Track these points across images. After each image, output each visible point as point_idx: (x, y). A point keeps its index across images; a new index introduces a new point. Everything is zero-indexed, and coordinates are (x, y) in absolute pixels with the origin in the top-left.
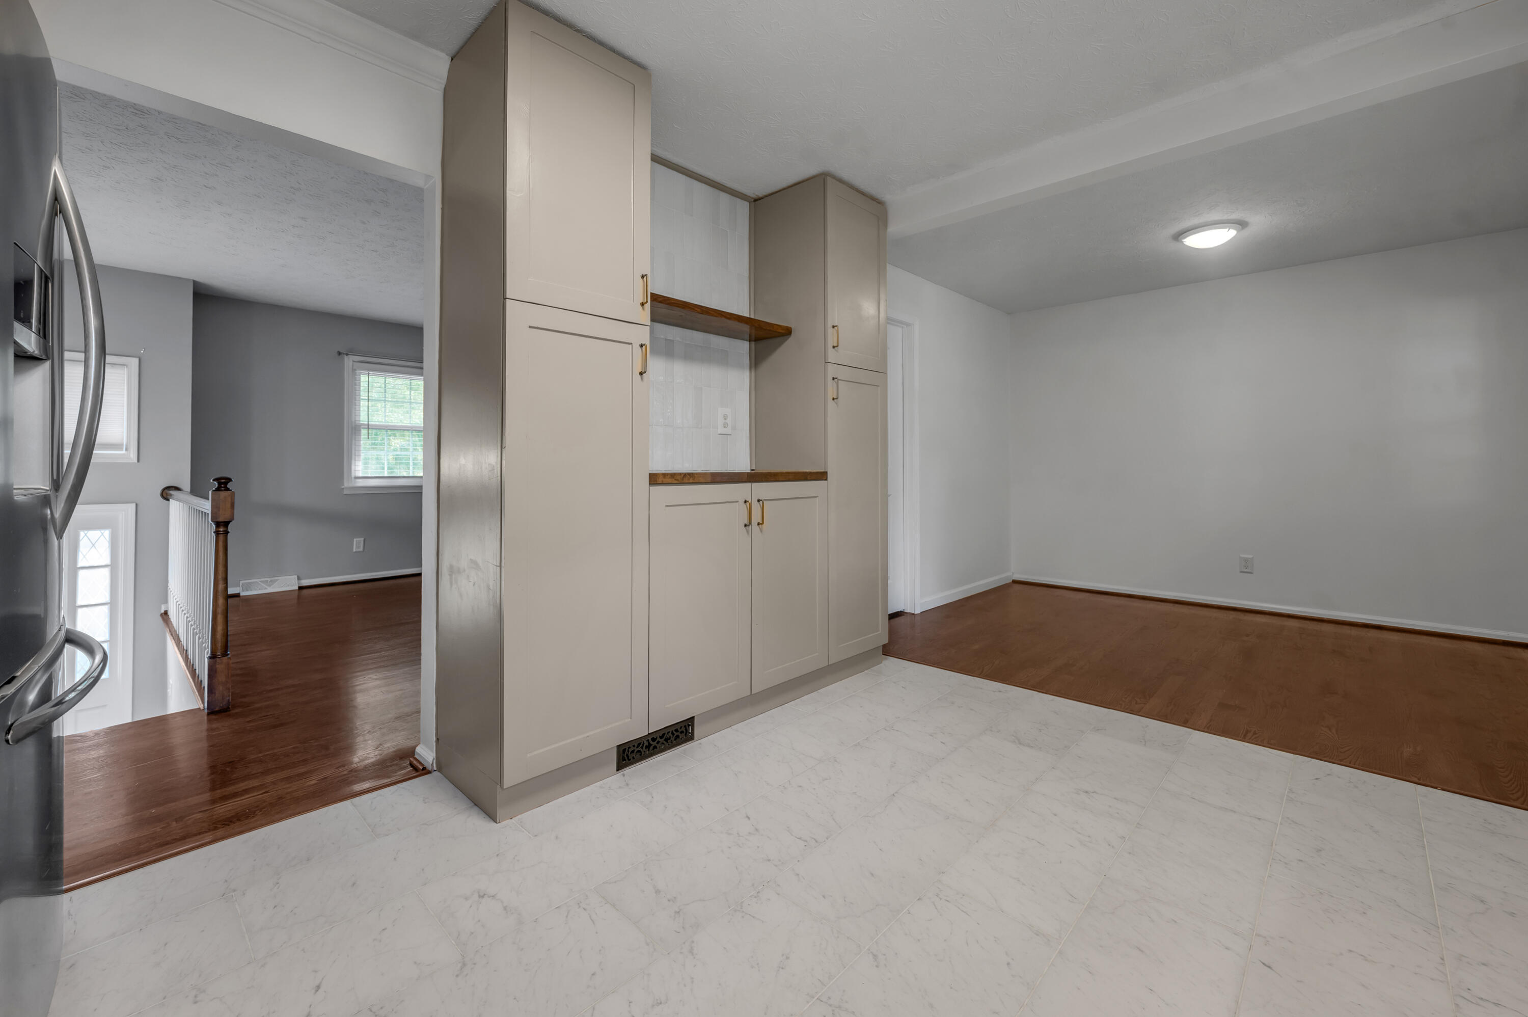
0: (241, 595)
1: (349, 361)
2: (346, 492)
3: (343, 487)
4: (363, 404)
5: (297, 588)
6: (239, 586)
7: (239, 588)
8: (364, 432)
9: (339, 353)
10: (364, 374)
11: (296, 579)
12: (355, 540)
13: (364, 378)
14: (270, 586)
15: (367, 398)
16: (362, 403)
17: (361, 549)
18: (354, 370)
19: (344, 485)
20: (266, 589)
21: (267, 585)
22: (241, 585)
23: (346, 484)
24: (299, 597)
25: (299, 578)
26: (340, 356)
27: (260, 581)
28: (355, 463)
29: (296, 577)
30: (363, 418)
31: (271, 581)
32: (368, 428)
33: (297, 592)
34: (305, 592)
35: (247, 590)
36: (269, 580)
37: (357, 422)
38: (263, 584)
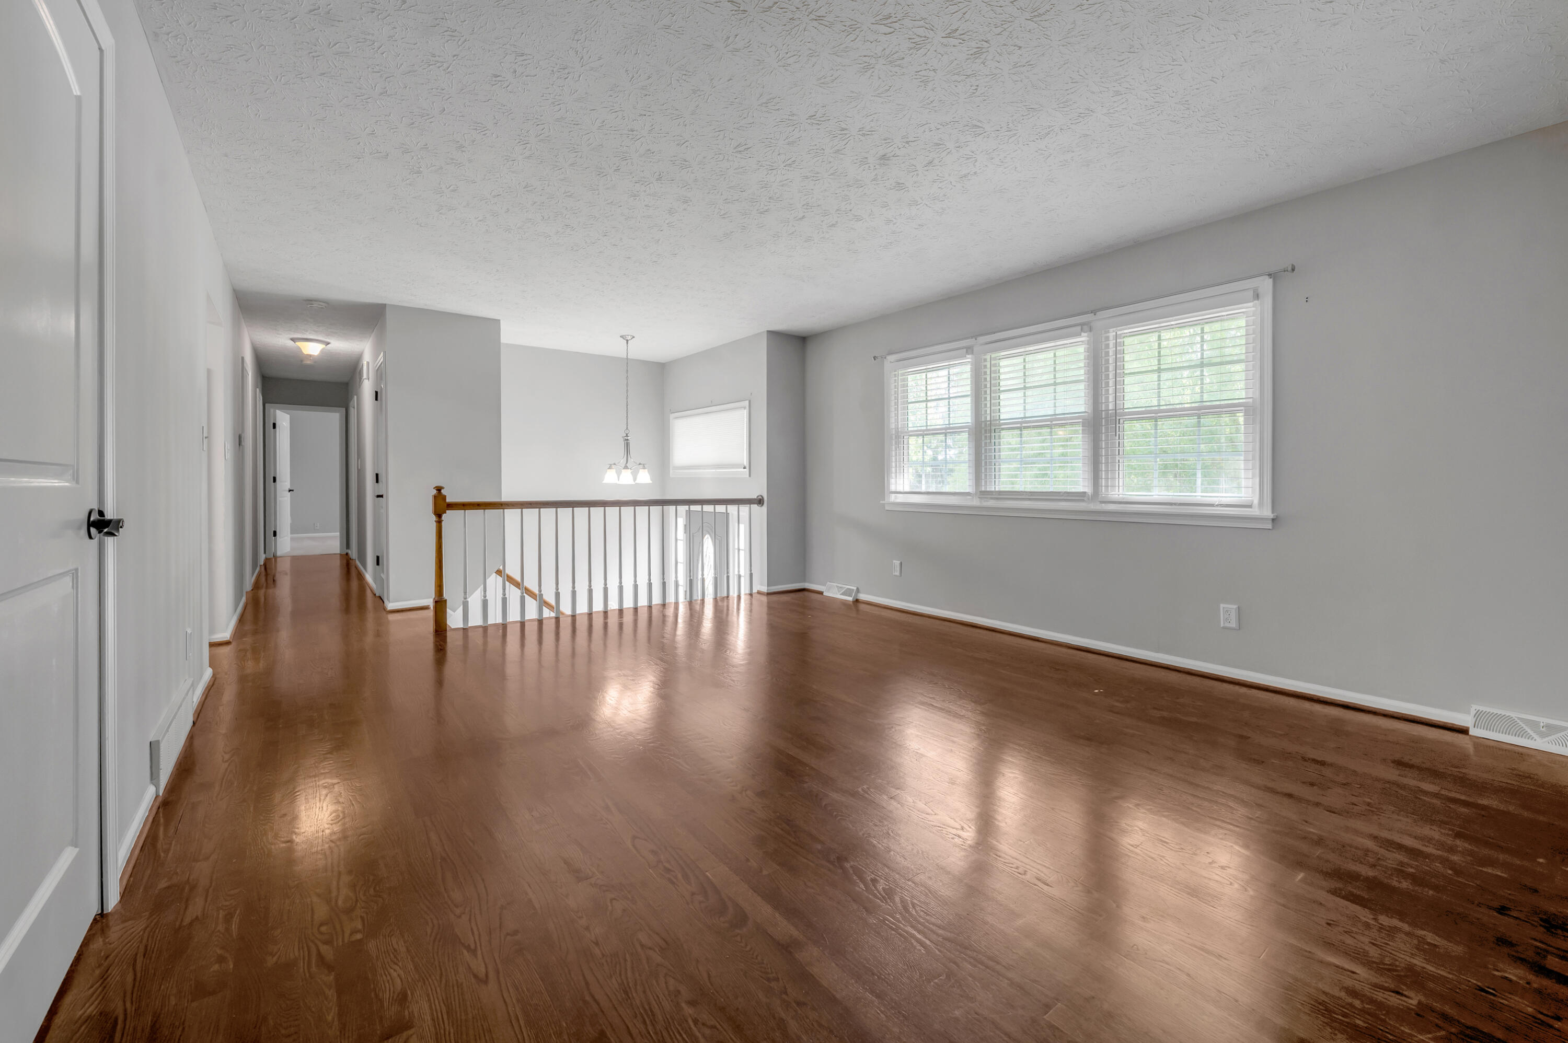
0: (824, 594)
2: (887, 508)
5: (853, 599)
7: (825, 587)
9: (876, 358)
18: (893, 372)
19: (884, 501)
21: (838, 591)
22: (827, 585)
26: (878, 360)
28: (896, 476)
33: (851, 604)
35: (828, 591)
36: (841, 586)
37: (901, 429)
38: (836, 588)
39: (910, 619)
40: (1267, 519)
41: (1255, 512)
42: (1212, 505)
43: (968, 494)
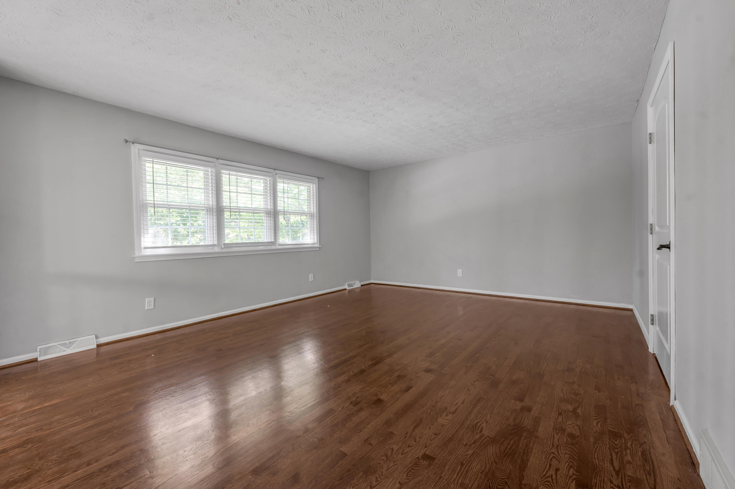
0: (39, 360)
1: (135, 149)
2: (137, 260)
3: (134, 256)
4: (149, 187)
5: (95, 346)
6: (37, 352)
7: (37, 353)
8: (151, 210)
9: (127, 141)
10: (149, 162)
11: (95, 338)
12: (147, 299)
13: (148, 166)
14: (68, 348)
15: (152, 182)
16: (148, 185)
17: (152, 307)
18: (140, 157)
19: (135, 255)
20: (65, 351)
21: (65, 348)
22: (38, 350)
23: (137, 254)
24: (98, 354)
25: (97, 337)
26: (127, 143)
27: (58, 344)
28: (144, 236)
29: (94, 336)
30: (149, 198)
31: (69, 343)
32: (154, 207)
33: (96, 350)
34: (103, 349)
35: (45, 354)
36: (67, 342)
37: (144, 201)
38: (59, 346)
39: (159, 337)
40: (318, 247)
41: (316, 245)
42: (309, 244)
43: (214, 245)
